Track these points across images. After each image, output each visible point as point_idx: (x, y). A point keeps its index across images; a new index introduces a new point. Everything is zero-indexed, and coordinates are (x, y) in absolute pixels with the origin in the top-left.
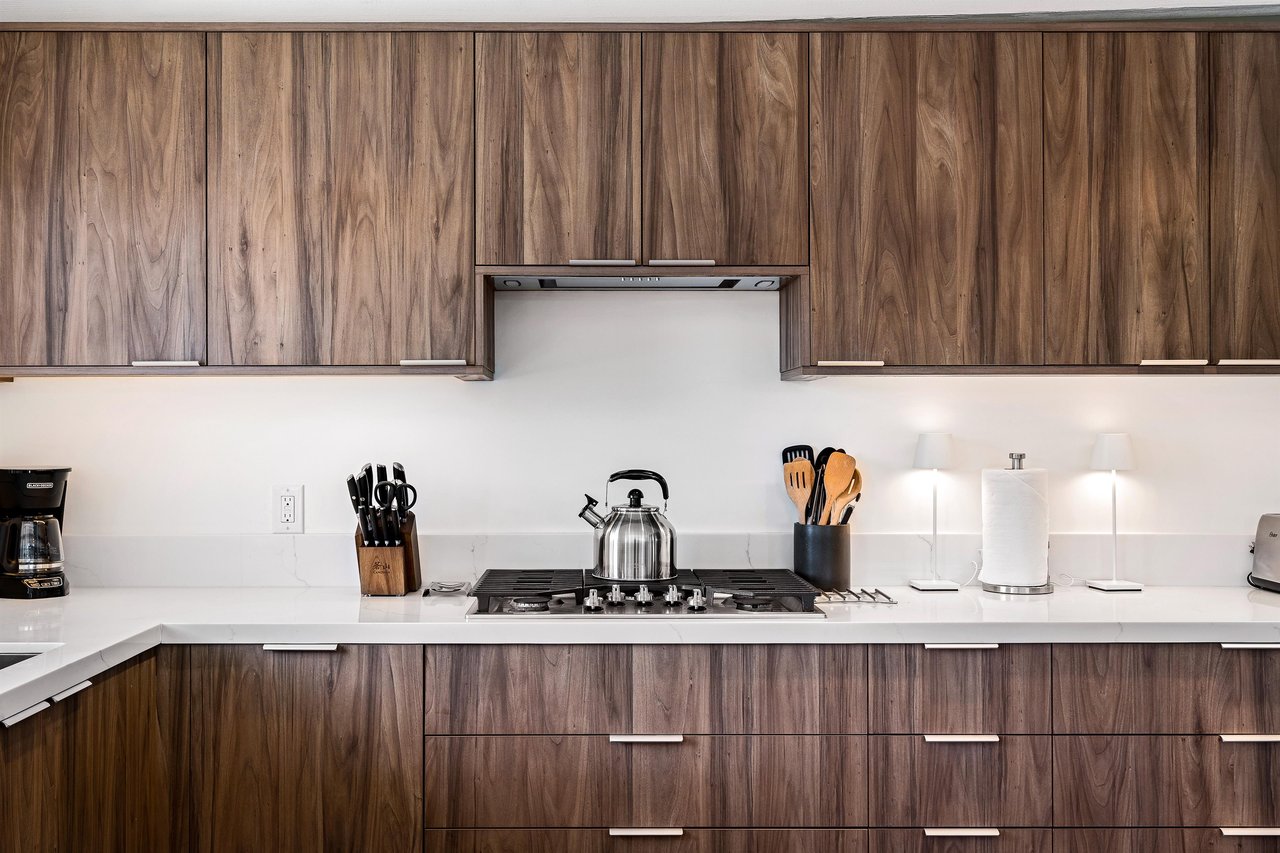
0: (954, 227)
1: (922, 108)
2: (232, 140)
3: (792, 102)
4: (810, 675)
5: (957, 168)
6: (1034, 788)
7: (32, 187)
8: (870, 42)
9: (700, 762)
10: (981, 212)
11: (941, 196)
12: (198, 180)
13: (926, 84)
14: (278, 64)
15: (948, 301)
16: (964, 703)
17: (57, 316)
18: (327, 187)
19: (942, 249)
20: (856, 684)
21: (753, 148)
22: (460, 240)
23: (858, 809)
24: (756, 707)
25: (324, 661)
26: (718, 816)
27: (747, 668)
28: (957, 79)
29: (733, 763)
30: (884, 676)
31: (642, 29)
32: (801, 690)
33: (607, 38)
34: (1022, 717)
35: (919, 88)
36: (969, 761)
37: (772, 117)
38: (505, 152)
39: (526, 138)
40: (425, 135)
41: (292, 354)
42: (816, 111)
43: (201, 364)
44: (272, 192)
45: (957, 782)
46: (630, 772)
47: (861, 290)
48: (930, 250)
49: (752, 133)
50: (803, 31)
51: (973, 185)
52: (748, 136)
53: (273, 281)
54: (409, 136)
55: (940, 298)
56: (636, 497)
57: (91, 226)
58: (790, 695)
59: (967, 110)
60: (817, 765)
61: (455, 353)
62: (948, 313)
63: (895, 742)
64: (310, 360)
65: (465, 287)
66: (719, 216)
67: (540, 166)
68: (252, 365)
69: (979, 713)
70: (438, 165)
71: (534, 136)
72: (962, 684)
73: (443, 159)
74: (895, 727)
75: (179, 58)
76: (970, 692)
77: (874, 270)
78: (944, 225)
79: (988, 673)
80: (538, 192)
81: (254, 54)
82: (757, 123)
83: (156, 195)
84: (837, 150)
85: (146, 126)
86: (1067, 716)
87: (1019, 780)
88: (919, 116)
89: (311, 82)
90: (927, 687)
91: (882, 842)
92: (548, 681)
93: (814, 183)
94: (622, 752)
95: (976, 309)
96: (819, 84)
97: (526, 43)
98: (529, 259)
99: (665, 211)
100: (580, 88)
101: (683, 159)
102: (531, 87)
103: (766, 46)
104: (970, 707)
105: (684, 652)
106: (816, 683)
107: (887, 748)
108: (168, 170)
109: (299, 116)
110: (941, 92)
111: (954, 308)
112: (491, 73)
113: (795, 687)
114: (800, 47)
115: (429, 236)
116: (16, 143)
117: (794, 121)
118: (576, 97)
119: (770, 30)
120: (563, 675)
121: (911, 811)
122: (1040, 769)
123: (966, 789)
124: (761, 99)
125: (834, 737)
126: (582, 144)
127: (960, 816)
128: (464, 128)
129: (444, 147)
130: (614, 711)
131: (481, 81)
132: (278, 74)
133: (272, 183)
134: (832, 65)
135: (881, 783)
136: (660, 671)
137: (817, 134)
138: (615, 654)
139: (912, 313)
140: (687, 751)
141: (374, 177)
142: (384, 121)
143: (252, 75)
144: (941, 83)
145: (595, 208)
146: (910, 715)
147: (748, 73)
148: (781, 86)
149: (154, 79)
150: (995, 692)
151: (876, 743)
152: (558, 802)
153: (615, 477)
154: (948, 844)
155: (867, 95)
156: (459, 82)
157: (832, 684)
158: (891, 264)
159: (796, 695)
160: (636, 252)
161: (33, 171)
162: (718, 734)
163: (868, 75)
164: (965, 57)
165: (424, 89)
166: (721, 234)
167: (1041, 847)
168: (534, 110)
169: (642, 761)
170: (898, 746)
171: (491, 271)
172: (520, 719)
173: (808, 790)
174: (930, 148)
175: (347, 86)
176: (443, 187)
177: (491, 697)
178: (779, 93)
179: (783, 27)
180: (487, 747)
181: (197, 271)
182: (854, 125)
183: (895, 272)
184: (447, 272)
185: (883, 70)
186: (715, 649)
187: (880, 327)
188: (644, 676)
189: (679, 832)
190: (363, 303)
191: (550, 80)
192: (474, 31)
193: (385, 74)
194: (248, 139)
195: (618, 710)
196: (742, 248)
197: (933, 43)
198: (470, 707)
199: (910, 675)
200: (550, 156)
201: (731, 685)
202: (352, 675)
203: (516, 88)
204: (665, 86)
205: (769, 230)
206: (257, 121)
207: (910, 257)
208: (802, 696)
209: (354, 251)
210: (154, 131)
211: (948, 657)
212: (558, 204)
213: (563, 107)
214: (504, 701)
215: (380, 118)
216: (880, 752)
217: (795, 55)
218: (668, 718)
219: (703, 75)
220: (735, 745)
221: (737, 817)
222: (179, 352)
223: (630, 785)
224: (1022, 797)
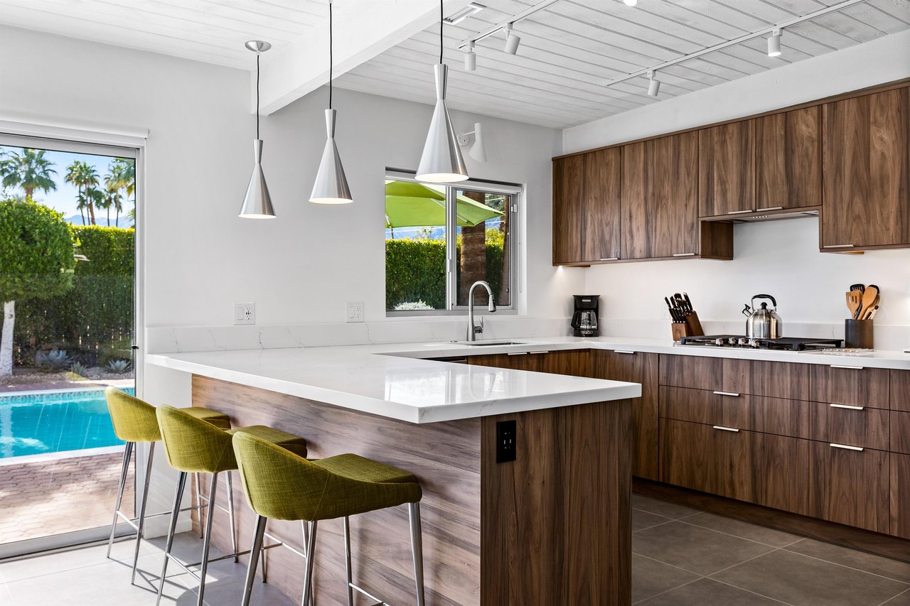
0: (888, 181)
1: (873, 128)
2: (627, 182)
3: (815, 136)
4: (786, 375)
5: (890, 153)
6: (881, 433)
7: (577, 205)
8: (849, 103)
9: (745, 404)
10: (901, 172)
11: (882, 167)
12: (618, 196)
13: (875, 117)
14: (640, 153)
15: (885, 216)
16: (849, 391)
17: (583, 245)
18: (653, 194)
19: (882, 192)
20: (804, 380)
21: (799, 158)
22: (694, 209)
23: (805, 432)
24: (766, 386)
25: (631, 357)
26: (752, 427)
27: (763, 370)
28: (890, 112)
29: (758, 407)
30: (816, 377)
31: (756, 117)
32: (783, 380)
33: (743, 123)
34: (876, 400)
35: (872, 120)
36: (851, 417)
37: (807, 144)
38: (708, 174)
39: (715, 167)
40: (683, 171)
41: (644, 254)
42: (825, 138)
43: (619, 259)
44: (638, 198)
45: (846, 426)
46: (722, 405)
47: (845, 214)
48: (877, 194)
49: (799, 152)
50: (818, 104)
51: (898, 159)
52: (797, 154)
53: (638, 229)
54: (678, 173)
55: (881, 214)
56: (764, 305)
57: (591, 216)
58: (779, 381)
59: (895, 126)
60: (789, 412)
61: (692, 251)
62: (885, 220)
63: (820, 406)
64: (649, 256)
65: (695, 226)
66: (785, 188)
67: (720, 177)
68: (632, 258)
69: (856, 397)
70: (687, 181)
71: (718, 166)
72: (849, 384)
73: (688, 179)
74: (820, 399)
75: (613, 156)
76: (852, 388)
77: (851, 204)
78: (883, 179)
79: (860, 380)
80: (719, 187)
81: (633, 151)
82: (800, 147)
83: (607, 203)
84: (834, 153)
85: (605, 181)
86: (897, 402)
87: (874, 428)
88: (872, 133)
89: (649, 158)
90: (834, 383)
91: (815, 447)
92: (696, 370)
93: (824, 169)
94: (719, 398)
95: (899, 217)
96: (826, 126)
97: (715, 130)
98: (716, 214)
99: (765, 189)
100: (734, 145)
101: (771, 168)
102: (717, 147)
103: (804, 114)
104: (852, 394)
105: (741, 362)
106: (789, 379)
107: (816, 407)
108: (611, 194)
109: (646, 170)
110: (882, 120)
111: (888, 218)
112: (703, 144)
113: (780, 379)
114: (818, 111)
115: (684, 208)
116: (574, 191)
117: (816, 144)
118: (732, 148)
119: (805, 107)
120: (701, 368)
121: (827, 435)
122: (883, 424)
123: (850, 429)
124: (802, 137)
125: (796, 400)
126: (734, 167)
127: (848, 440)
128: (695, 167)
129: (688, 174)
130: (717, 382)
131: (700, 148)
132: (640, 157)
133: (638, 195)
134: (832, 116)
135: (814, 422)
136: (732, 369)
137: (825, 148)
138: (717, 361)
139: (868, 222)
140: (741, 400)
141: (667, 189)
142: (670, 168)
143: (633, 159)
144: (882, 115)
145: (739, 190)
146: (826, 395)
147: (797, 127)
148: (810, 130)
149: (607, 165)
150: (863, 389)
151: (812, 405)
152: (699, 413)
153: (755, 297)
154: (842, 452)
155: (847, 127)
156: (693, 148)
157: (795, 379)
158: (859, 201)
159: (781, 382)
160: (754, 208)
161: (578, 199)
162: (752, 395)
163: (848, 118)
164: (894, 101)
165: (682, 154)
166: (786, 196)
167: (884, 460)
168: (718, 156)
169: (726, 402)
170: (821, 407)
171: (704, 219)
172: (687, 383)
173: (785, 421)
174: (877, 146)
175: (659, 157)
176: (688, 190)
177: (678, 373)
178: (810, 133)
179: (810, 105)
180: (677, 391)
181: (618, 228)
182: (841, 141)
183: (860, 205)
184: (689, 221)
185: (855, 114)
186: (752, 361)
187: (853, 230)
188: (727, 370)
189: (737, 430)
190: (664, 235)
191: (723, 143)
192: (698, 130)
193: (671, 150)
194: (631, 181)
195: (718, 383)
196: (794, 200)
197: (878, 97)
198: (672, 376)
199: (827, 378)
200: (723, 173)
201: (757, 377)
202: (639, 362)
203: (712, 148)
204: (764, 138)
205: (806, 192)
206: (634, 174)
207: (867, 196)
208: (783, 383)
209: (661, 215)
210: (607, 182)
211: (843, 371)
212: (726, 191)
213: (727, 153)
214: (682, 375)
215: (669, 167)
216: (814, 409)
217: (816, 115)
218: (735, 387)
219: (779, 131)
220: (759, 400)
221: (759, 428)
222: (613, 256)
223: (722, 411)
224: (876, 436)
